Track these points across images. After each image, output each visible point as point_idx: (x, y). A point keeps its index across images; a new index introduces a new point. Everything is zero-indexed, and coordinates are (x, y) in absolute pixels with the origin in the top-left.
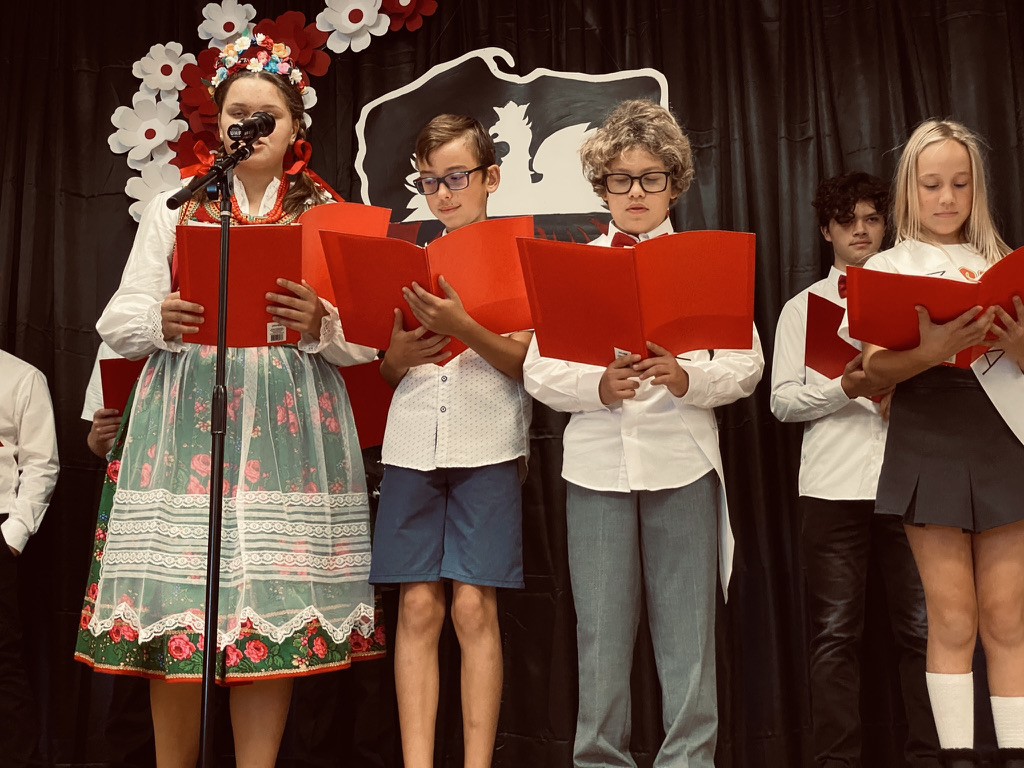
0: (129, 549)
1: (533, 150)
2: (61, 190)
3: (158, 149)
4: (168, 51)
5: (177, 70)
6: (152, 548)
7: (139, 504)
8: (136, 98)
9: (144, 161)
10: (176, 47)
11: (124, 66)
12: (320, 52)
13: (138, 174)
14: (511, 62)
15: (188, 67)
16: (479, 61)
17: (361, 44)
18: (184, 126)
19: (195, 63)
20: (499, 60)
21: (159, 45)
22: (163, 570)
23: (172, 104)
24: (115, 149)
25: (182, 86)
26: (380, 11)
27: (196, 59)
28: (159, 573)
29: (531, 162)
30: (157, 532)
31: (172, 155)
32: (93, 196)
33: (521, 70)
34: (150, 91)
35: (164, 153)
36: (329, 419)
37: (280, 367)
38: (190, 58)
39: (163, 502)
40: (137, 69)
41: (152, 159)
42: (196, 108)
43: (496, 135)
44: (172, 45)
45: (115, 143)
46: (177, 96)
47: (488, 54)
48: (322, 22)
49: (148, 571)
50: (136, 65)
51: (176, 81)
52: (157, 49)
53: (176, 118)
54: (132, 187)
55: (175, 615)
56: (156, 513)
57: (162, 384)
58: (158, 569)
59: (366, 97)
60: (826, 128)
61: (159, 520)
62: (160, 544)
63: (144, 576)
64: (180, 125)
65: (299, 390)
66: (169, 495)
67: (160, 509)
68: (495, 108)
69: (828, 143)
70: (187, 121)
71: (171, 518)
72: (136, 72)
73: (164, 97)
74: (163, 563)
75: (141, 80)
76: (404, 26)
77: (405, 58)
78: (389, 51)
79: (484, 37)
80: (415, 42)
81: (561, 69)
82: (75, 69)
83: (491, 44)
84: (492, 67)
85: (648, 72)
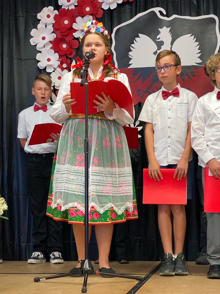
0: (60, 183)
1: (172, 44)
2: (15, 58)
3: (47, 44)
4: (49, 10)
5: (52, 16)
6: (65, 183)
7: (62, 169)
8: (39, 26)
9: (42, 48)
10: (51, 8)
11: (34, 15)
12: (100, 9)
13: (40, 52)
14: (165, 13)
15: (56, 15)
16: (153, 12)
17: (113, 7)
18: (55, 36)
19: (58, 14)
20: (161, 12)
21: (46, 8)
22: (68, 189)
23: (51, 28)
24: (32, 44)
25: (54, 22)
27: (58, 12)
28: (68, 190)
29: (171, 48)
30: (66, 177)
31: (51, 45)
32: (25, 60)
33: (168, 16)
34: (43, 24)
35: (49, 45)
36: (119, 144)
37: (104, 128)
38: (56, 12)
39: (68, 168)
40: (39, 16)
41: (44, 47)
42: (59, 30)
43: (159, 39)
45: (32, 42)
46: (52, 25)
47: (157, 10)
49: (64, 189)
50: (38, 15)
51: (52, 20)
52: (45, 9)
53: (52, 33)
54: (38, 57)
55: (72, 203)
56: (66, 172)
57: (68, 132)
58: (67, 189)
59: (115, 25)
61: (67, 174)
62: (68, 181)
63: (63, 191)
64: (54, 35)
65: (110, 135)
66: (70, 166)
67: (68, 171)
68: (159, 29)
70: (56, 34)
71: (71, 173)
72: (39, 17)
73: (48, 25)
74: (68, 187)
75: (41, 20)
77: (128, 11)
78: (122, 9)
79: (155, 4)
80: (132, 5)
81: (181, 15)
82: (18, 16)
83: (157, 6)
84: (158, 14)
85: (212, 16)
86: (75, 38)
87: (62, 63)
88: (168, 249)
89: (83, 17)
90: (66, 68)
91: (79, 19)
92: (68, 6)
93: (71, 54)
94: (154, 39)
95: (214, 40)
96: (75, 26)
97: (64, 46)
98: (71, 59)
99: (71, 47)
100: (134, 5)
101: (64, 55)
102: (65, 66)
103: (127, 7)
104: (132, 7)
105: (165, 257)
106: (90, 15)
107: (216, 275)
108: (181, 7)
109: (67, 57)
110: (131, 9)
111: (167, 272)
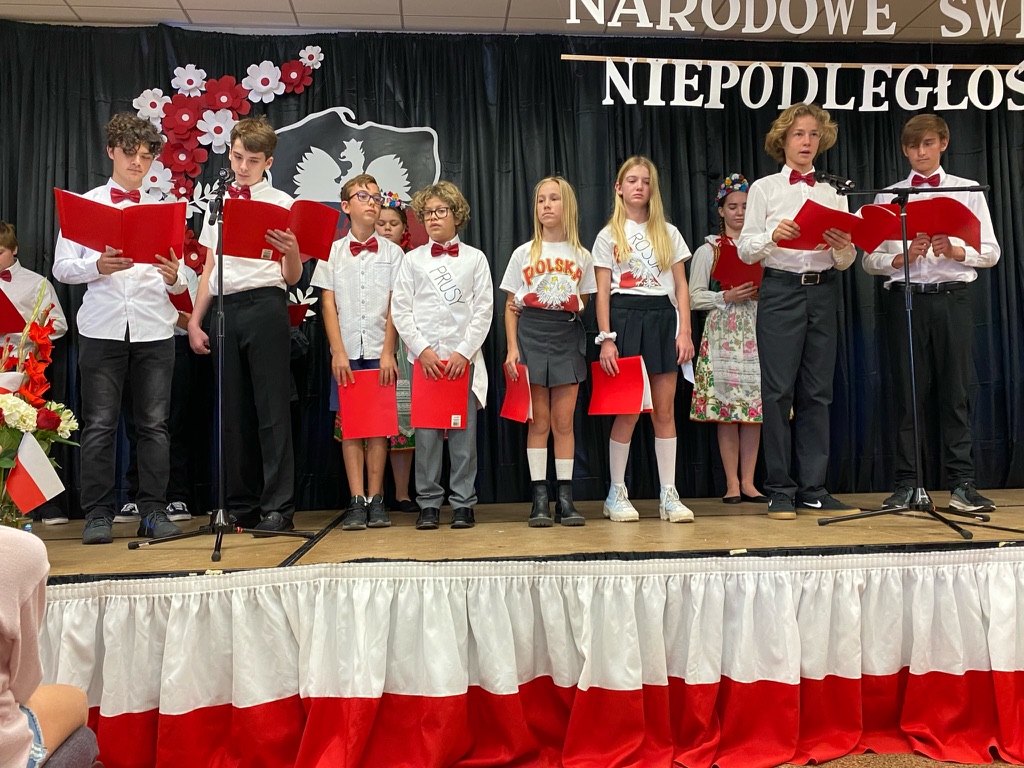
1: (366, 165)
4: (154, 94)
5: (160, 106)
10: (159, 92)
11: (127, 101)
12: (245, 101)
14: (353, 116)
15: (167, 104)
16: (335, 113)
17: (268, 99)
19: (171, 102)
20: (346, 114)
21: (149, 90)
25: (163, 116)
26: (280, 80)
27: (171, 100)
29: (365, 172)
33: (359, 122)
38: (168, 99)
40: (135, 103)
42: (172, 129)
43: (344, 157)
44: (156, 89)
46: (160, 120)
47: (340, 111)
48: (245, 83)
50: (134, 101)
51: (159, 112)
52: (147, 93)
60: (519, 167)
68: (344, 142)
69: (519, 174)
72: (135, 106)
75: (139, 110)
76: (293, 91)
77: (294, 108)
78: (284, 104)
79: (338, 101)
80: (299, 100)
81: (381, 123)
82: (96, 99)
83: (342, 105)
84: (343, 118)
85: (427, 129)
86: (200, 146)
87: (177, 186)
88: (357, 489)
89: (215, 111)
90: (184, 195)
91: (208, 114)
92: (189, 91)
93: (194, 171)
94: (336, 157)
95: (431, 168)
96: (200, 125)
97: (182, 157)
98: (193, 180)
99: (193, 160)
100: (303, 98)
101: (181, 173)
102: (182, 191)
103: (292, 101)
104: (299, 101)
105: (352, 501)
106: (228, 109)
107: (429, 523)
108: (380, 110)
109: (186, 176)
110: (299, 106)
111: (354, 524)
